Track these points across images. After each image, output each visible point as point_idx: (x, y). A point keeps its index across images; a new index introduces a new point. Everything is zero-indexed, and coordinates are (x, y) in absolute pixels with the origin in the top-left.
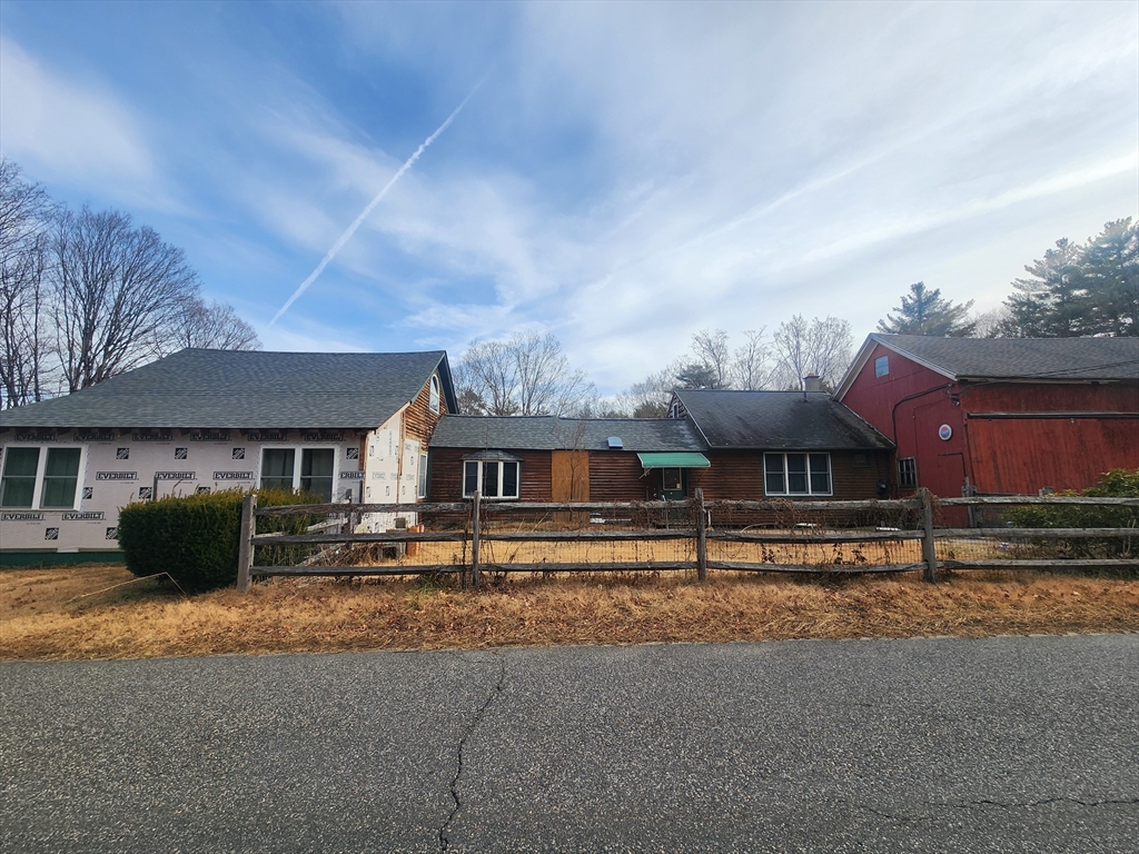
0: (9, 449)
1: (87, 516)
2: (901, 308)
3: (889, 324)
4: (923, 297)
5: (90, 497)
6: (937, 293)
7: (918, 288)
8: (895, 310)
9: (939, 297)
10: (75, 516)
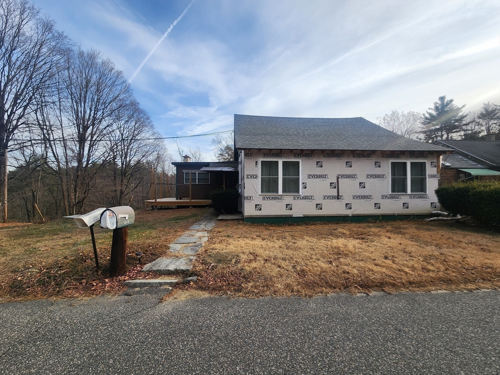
0: (262, 161)
1: (305, 198)
2: (433, 108)
3: (427, 116)
4: (445, 102)
5: (306, 188)
6: (452, 101)
7: (442, 99)
8: (429, 109)
9: (453, 103)
10: (299, 198)
